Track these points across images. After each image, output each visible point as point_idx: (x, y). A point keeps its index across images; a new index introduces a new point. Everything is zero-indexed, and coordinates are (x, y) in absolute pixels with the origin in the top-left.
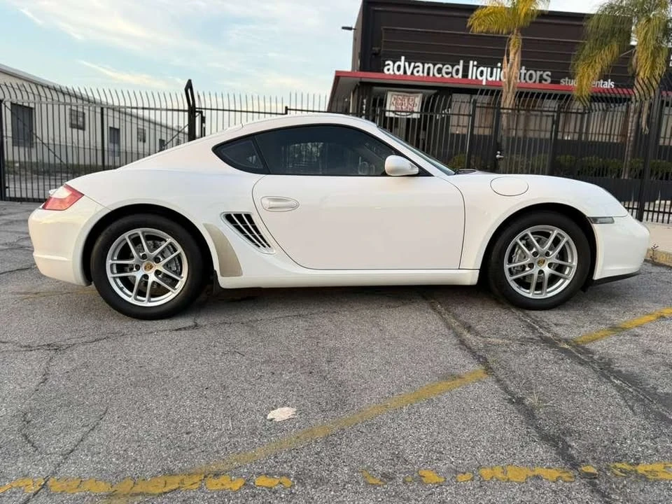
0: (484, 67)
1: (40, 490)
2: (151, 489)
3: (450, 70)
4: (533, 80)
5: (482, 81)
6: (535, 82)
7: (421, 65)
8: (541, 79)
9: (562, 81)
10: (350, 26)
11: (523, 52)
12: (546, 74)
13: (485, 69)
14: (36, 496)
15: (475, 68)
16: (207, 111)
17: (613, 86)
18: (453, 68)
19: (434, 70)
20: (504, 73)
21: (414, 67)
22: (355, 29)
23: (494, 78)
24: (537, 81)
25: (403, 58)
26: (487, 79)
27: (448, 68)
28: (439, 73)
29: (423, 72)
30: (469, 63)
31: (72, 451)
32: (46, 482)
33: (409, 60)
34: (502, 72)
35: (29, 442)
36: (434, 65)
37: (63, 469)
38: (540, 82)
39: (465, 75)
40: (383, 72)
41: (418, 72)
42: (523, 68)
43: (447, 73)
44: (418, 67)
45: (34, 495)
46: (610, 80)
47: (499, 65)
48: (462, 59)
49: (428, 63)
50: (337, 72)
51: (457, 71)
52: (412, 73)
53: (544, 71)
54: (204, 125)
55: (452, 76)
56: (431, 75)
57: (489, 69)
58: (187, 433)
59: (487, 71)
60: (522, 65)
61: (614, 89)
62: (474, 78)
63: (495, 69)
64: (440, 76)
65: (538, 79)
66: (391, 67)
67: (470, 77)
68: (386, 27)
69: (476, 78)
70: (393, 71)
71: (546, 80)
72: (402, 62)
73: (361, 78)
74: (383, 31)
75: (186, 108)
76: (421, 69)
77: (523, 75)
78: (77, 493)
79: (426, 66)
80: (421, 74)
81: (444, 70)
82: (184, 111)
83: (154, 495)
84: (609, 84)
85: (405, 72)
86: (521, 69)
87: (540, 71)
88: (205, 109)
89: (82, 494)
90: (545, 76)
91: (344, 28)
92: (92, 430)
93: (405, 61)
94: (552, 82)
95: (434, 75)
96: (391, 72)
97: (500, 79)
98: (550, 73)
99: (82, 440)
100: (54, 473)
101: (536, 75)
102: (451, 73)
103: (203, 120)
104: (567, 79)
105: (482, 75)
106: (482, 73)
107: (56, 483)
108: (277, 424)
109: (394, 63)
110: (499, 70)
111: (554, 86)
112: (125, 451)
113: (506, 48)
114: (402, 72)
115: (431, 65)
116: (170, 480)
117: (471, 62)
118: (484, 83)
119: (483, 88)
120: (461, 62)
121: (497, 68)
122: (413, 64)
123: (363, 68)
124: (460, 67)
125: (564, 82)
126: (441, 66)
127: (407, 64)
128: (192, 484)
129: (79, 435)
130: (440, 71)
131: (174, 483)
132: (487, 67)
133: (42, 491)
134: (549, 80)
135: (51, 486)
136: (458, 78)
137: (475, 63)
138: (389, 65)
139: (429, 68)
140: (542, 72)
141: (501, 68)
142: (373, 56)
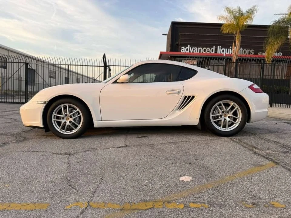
0: (224, 48)
1: (87, 207)
2: (140, 207)
3: (209, 50)
4: (246, 53)
5: (223, 54)
6: (247, 54)
7: (196, 48)
8: (249, 53)
9: (259, 53)
10: (166, 34)
11: (241, 42)
12: (252, 51)
13: (224, 49)
14: (87, 209)
15: (220, 49)
16: (112, 66)
17: (282, 55)
18: (210, 49)
19: (202, 50)
20: (233, 50)
21: (194, 49)
22: (168, 35)
23: (228, 53)
24: (248, 54)
25: (189, 46)
26: (225, 53)
27: (208, 49)
28: (205, 51)
29: (198, 51)
30: (217, 47)
31: (95, 192)
32: (89, 204)
33: (191, 46)
34: (232, 50)
35: (73, 188)
36: (202, 48)
37: (94, 199)
38: (249, 54)
39: (216, 52)
40: (180, 51)
41: (195, 51)
42: (241, 48)
43: (208, 51)
44: (195, 49)
45: (86, 209)
46: (280, 53)
47: (231, 47)
48: (214, 45)
49: (200, 47)
50: (161, 52)
51: (212, 50)
52: (193, 52)
53: (251, 50)
54: (110, 72)
55: (210, 53)
56: (201, 52)
57: (226, 49)
58: (145, 185)
59: (225, 50)
60: (241, 47)
61: (283, 56)
62: (220, 53)
63: (229, 49)
64: (205, 52)
65: (248, 53)
66: (184, 49)
67: (218, 53)
68: (181, 33)
69: (221, 53)
70: (185, 51)
71: (252, 53)
72: (189, 47)
73: (171, 54)
74: (180, 35)
75: (103, 65)
76: (197, 50)
77: (241, 52)
78: (106, 209)
79: (199, 49)
80: (197, 52)
81: (207, 50)
82: (102, 66)
83: (143, 210)
84: (280, 54)
85: (190, 51)
86: (240, 49)
87: (249, 49)
88: (111, 65)
89: (108, 209)
90: (251, 51)
91: (163, 35)
92: (100, 184)
93: (190, 47)
94: (254, 54)
95: (202, 52)
96: (184, 51)
97: (231, 53)
98: (253, 50)
99: (97, 188)
100: (91, 200)
101: (247, 51)
102: (210, 51)
103: (110, 70)
104: (261, 52)
105: (223, 52)
106: (223, 51)
107: (93, 204)
108: (186, 183)
109: (185, 48)
110: (231, 49)
111: (255, 56)
112: (119, 192)
113: (234, 41)
114: (188, 51)
115: (201, 48)
116: (147, 204)
117: (218, 47)
118: (224, 55)
119: (224, 57)
120: (214, 47)
121: (230, 49)
122: (193, 48)
123: (172, 50)
124: (214, 49)
125: (260, 54)
126: (205, 48)
127: (190, 48)
128: (159, 206)
129: (95, 186)
130: (205, 50)
131: (150, 205)
132: (226, 48)
133: (88, 207)
134: (253, 53)
135: (92, 205)
136: (213, 53)
137: (220, 47)
138: (183, 49)
139: (200, 50)
140: (250, 50)
141: (232, 49)
142: (176, 46)
